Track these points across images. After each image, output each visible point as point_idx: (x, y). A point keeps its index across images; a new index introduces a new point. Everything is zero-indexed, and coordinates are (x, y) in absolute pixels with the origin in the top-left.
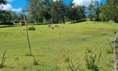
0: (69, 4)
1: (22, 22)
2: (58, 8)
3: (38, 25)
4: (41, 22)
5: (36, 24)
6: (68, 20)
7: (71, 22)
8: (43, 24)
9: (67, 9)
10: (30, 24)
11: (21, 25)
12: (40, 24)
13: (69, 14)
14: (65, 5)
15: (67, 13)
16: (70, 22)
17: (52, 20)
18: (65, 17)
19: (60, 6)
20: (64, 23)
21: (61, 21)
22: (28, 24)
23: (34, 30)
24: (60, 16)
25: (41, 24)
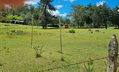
0: (114, 8)
1: (65, 25)
2: (101, 13)
3: (79, 28)
4: (82, 26)
5: (77, 28)
6: (111, 25)
7: (115, 28)
8: (83, 28)
9: (112, 13)
10: (72, 27)
11: (64, 27)
12: (80, 28)
13: (113, 18)
14: (109, 9)
15: (111, 17)
16: (113, 28)
17: (93, 25)
18: (108, 21)
19: (103, 10)
20: (106, 28)
21: (103, 26)
22: (70, 27)
23: (74, 32)
24: (102, 21)
25: (82, 28)
